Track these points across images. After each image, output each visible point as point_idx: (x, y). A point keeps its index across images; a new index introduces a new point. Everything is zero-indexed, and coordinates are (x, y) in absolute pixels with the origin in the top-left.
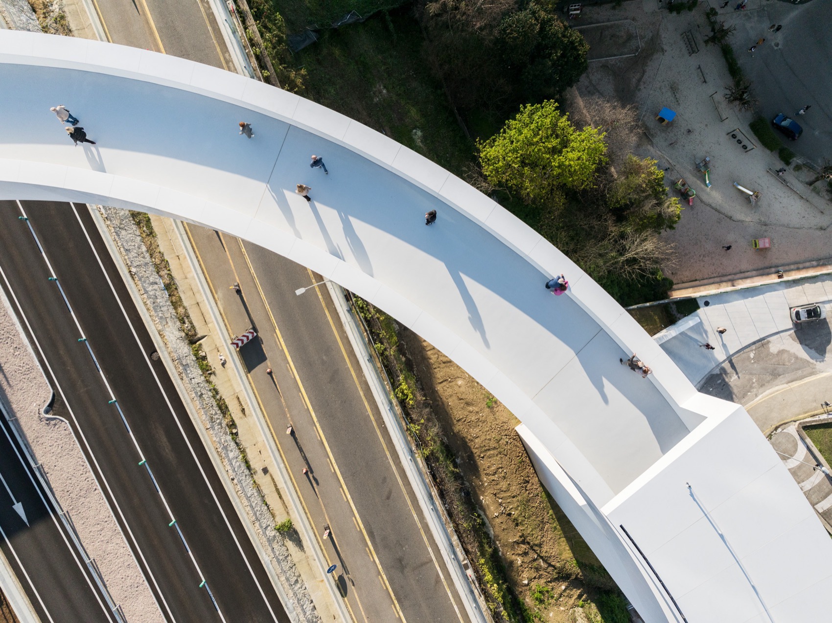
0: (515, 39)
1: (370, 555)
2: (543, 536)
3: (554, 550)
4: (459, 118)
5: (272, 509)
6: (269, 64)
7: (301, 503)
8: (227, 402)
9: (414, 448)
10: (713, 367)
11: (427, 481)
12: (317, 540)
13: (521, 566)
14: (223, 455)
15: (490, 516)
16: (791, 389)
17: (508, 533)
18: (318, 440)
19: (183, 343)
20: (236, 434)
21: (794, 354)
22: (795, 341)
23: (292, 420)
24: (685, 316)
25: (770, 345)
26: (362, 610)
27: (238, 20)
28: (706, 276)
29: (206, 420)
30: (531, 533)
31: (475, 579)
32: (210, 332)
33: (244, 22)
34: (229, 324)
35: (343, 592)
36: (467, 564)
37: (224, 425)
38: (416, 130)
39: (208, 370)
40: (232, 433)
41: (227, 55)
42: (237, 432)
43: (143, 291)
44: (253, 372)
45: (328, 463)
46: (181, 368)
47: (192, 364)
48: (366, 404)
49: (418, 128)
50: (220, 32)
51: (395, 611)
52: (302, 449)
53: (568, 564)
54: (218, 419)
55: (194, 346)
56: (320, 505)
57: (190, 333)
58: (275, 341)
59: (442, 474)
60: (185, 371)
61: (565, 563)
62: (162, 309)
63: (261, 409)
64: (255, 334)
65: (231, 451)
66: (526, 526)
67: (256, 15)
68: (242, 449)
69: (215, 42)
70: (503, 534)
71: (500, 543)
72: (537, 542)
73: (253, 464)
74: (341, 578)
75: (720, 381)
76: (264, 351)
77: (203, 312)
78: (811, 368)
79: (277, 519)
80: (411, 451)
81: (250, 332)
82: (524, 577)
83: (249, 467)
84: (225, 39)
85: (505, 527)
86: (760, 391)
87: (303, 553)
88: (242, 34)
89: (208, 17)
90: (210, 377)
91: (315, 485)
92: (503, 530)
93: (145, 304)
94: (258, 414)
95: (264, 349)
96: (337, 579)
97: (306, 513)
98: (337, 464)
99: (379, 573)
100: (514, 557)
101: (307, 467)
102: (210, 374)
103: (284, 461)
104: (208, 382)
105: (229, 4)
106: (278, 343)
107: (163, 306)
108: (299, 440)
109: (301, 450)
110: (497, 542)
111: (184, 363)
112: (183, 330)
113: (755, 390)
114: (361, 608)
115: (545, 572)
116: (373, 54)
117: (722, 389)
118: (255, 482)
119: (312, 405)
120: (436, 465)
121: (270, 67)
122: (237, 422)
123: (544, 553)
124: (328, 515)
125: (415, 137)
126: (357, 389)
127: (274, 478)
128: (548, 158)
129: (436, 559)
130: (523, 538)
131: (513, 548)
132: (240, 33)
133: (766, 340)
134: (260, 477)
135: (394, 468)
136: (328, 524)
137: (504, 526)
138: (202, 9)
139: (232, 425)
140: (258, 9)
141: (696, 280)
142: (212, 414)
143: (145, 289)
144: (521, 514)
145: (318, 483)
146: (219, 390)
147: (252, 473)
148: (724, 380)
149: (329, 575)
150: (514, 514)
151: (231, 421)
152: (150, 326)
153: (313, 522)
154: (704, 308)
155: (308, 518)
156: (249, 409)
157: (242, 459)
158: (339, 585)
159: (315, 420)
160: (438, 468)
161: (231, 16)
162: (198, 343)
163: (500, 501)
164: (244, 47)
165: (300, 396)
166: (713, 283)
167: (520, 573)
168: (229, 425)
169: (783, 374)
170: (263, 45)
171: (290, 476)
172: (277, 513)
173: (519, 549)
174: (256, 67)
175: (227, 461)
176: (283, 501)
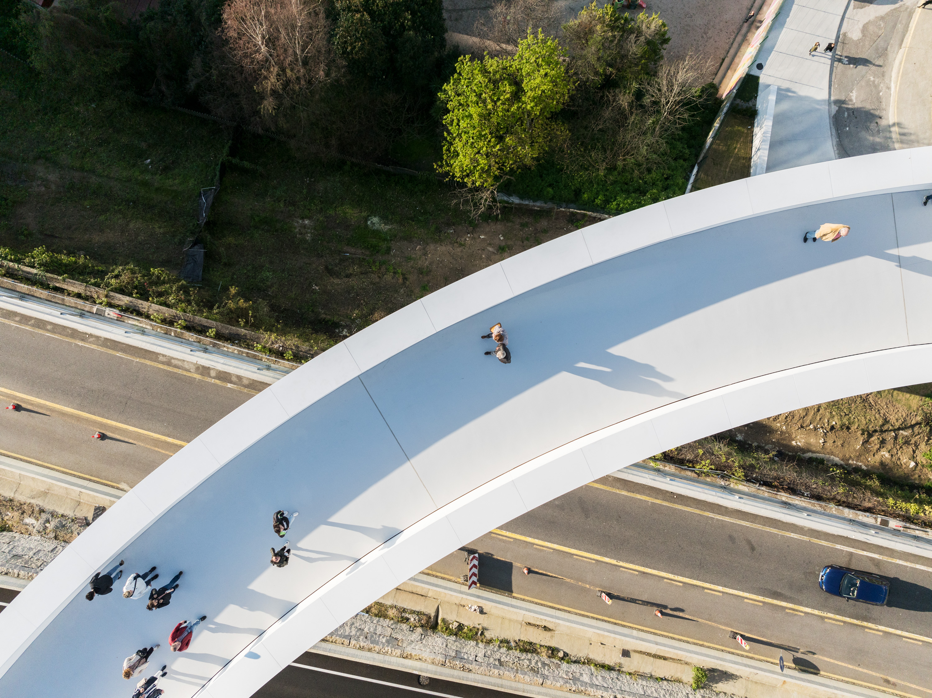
0: (361, 49)
1: (796, 613)
2: (879, 410)
3: (900, 411)
4: (390, 169)
5: (670, 677)
6: (205, 322)
7: (688, 642)
8: (525, 638)
9: (722, 483)
10: (827, 111)
11: (766, 495)
12: (738, 655)
13: (892, 455)
14: (582, 688)
15: (819, 449)
16: (910, 48)
17: (848, 444)
18: (637, 575)
19: (430, 638)
20: (566, 655)
21: (876, 17)
22: (865, 7)
23: (595, 585)
24: (756, 97)
25: (849, 35)
26: (846, 665)
27: (132, 318)
28: (727, 47)
29: (532, 678)
30: (867, 420)
31: (904, 524)
32: (437, 599)
33: (139, 313)
34: (444, 574)
35: (812, 670)
36: (882, 520)
37: (547, 661)
38: (369, 220)
39: (477, 633)
40: (562, 659)
41: (161, 358)
42: (564, 652)
43: (346, 640)
44: (514, 588)
45: (669, 583)
46: (457, 663)
47: (459, 646)
48: (639, 496)
49: (369, 216)
50: (131, 346)
51: (874, 632)
52: (633, 599)
53: (925, 407)
54: (536, 663)
55: (439, 628)
56: (705, 624)
57: (422, 622)
58: (500, 540)
59: (770, 472)
60: (464, 661)
61: (922, 409)
62: (378, 632)
63: (559, 609)
64: (477, 555)
65: (581, 674)
66: (856, 420)
67: (141, 294)
68: (586, 661)
69: (138, 360)
70: (846, 449)
71: (853, 460)
72: (881, 422)
73: (610, 662)
74: (797, 661)
75: (846, 113)
76: (501, 559)
77: (410, 590)
78: (904, 11)
79: (685, 679)
80: (724, 488)
81: (472, 560)
82: (907, 462)
83: (610, 669)
84: (143, 347)
85: (842, 442)
86: (887, 82)
87: (740, 679)
88: (151, 325)
89: (106, 347)
90: (485, 636)
91: (681, 614)
92: (842, 446)
93: (361, 648)
94: (562, 616)
95: (499, 558)
96: (794, 666)
97: (701, 645)
98: (678, 575)
99: (823, 618)
100: (877, 458)
101: (656, 608)
102: (482, 633)
103: (631, 627)
104: (489, 642)
105: (108, 314)
106: (504, 538)
107: (375, 630)
108: (622, 595)
109: (633, 601)
110: (850, 462)
111: (453, 654)
112: (415, 626)
113: (882, 85)
114: (843, 664)
115: (915, 436)
116: (261, 204)
117: (856, 118)
118: (630, 674)
119: (596, 554)
120: (757, 473)
121: (207, 322)
122: (553, 644)
123: (896, 424)
124: (721, 624)
125: (377, 226)
126: (616, 494)
127: (640, 650)
128: (519, 108)
129: (853, 547)
130: (866, 433)
131: (868, 451)
132: (148, 327)
133: (841, 36)
134: (629, 665)
135: (727, 519)
136: (732, 631)
137: (839, 443)
138: (94, 347)
139: (553, 651)
140: (136, 287)
141: (723, 60)
142: (529, 666)
143: (345, 637)
144: (841, 416)
145: (682, 610)
146: (506, 638)
147: (618, 670)
148: (848, 109)
149: (786, 671)
150: (836, 424)
151: (548, 650)
152: (390, 662)
153: (717, 644)
154: (763, 73)
155: (709, 647)
156: (549, 621)
157: (597, 669)
158: (802, 668)
159: (614, 562)
160: (761, 474)
161: (123, 322)
162: (439, 621)
163: (811, 427)
164: (166, 334)
165: (577, 559)
166: (740, 46)
167: (899, 463)
168: (550, 655)
169: (888, 44)
170: (180, 313)
171: (651, 633)
172: (678, 675)
173: (873, 445)
174: (197, 338)
175: (592, 690)
176: (671, 658)
